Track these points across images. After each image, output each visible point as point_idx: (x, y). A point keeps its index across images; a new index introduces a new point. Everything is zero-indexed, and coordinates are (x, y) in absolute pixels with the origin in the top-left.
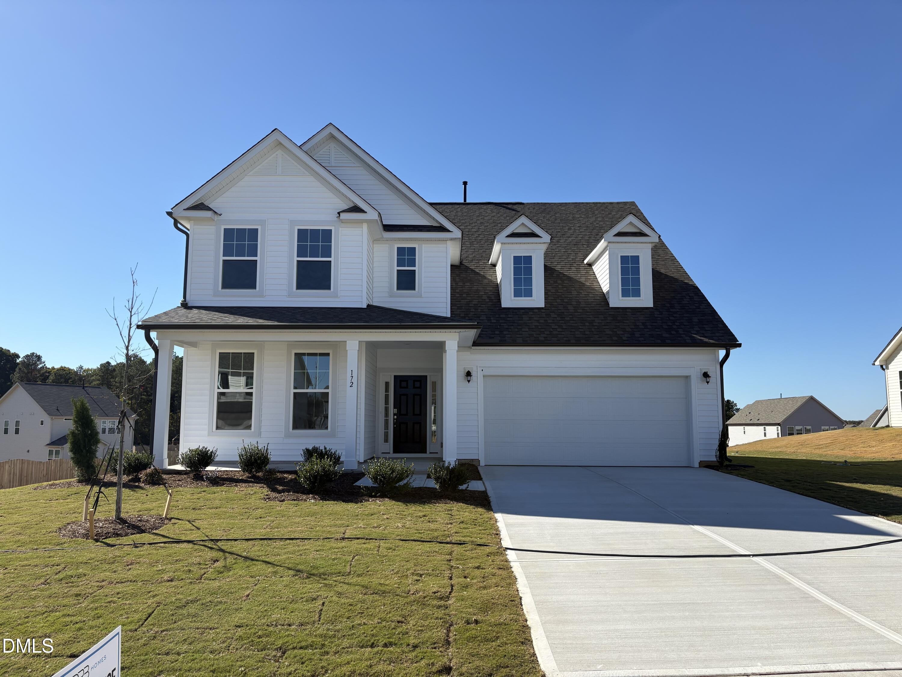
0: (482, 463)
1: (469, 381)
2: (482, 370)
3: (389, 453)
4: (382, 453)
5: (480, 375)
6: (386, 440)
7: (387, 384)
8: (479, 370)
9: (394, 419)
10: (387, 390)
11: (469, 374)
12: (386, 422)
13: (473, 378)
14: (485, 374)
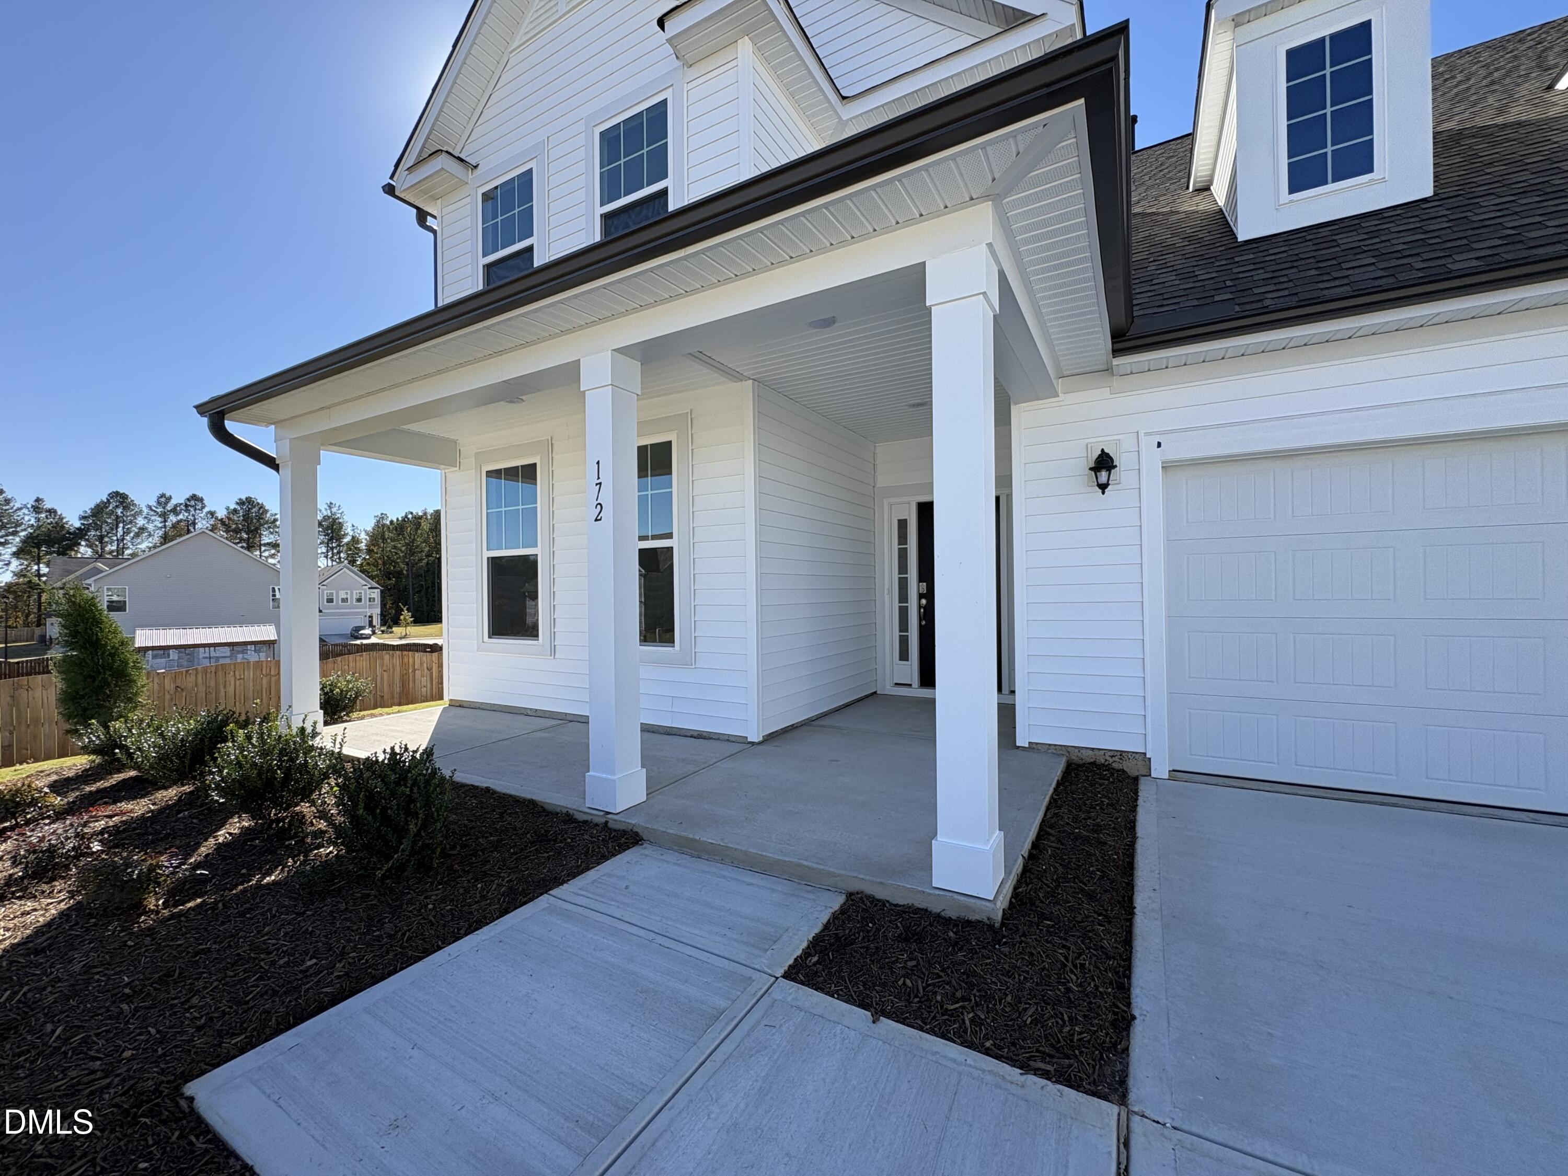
0: (1160, 769)
1: (1103, 487)
2: (1159, 445)
3: (910, 685)
4: (896, 684)
5: (1152, 460)
6: (904, 656)
7: (903, 524)
8: (1148, 444)
9: (920, 607)
10: (903, 537)
11: (1104, 463)
12: (904, 613)
13: (1122, 474)
14: (1171, 456)
